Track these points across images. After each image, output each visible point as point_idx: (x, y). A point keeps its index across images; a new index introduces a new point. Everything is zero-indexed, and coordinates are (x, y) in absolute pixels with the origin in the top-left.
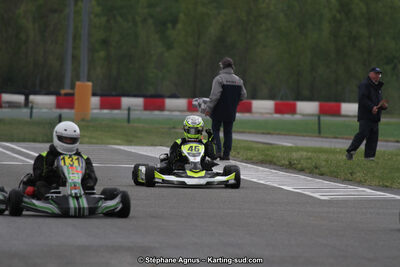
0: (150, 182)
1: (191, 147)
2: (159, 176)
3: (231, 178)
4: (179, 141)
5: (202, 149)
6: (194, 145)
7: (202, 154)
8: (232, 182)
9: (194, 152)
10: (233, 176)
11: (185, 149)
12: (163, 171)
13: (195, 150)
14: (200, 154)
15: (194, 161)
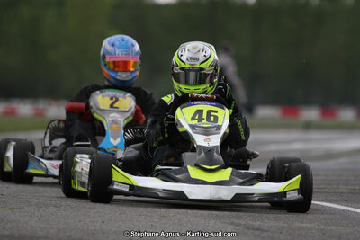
0: (101, 191)
1: (200, 112)
2: (121, 178)
3: (290, 187)
4: (168, 99)
5: (224, 116)
6: (206, 107)
7: (225, 128)
8: (293, 196)
9: (205, 123)
10: (295, 182)
11: (185, 117)
12: (131, 167)
13: (208, 119)
14: (219, 128)
15: (206, 144)
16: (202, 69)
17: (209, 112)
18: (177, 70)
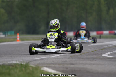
1: (51, 34)
2: (34, 49)
5: (56, 35)
9: (52, 36)
11: (48, 35)
14: (55, 37)
15: (51, 41)
16: (54, 25)
17: (53, 34)
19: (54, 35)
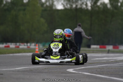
3: (73, 59)
13: (57, 46)
14: (59, 47)
15: (55, 51)
16: (60, 35)
17: (57, 44)
18: (55, 35)
19: (59, 45)
